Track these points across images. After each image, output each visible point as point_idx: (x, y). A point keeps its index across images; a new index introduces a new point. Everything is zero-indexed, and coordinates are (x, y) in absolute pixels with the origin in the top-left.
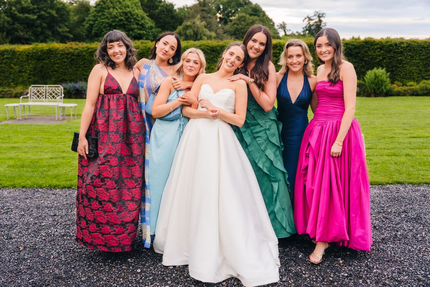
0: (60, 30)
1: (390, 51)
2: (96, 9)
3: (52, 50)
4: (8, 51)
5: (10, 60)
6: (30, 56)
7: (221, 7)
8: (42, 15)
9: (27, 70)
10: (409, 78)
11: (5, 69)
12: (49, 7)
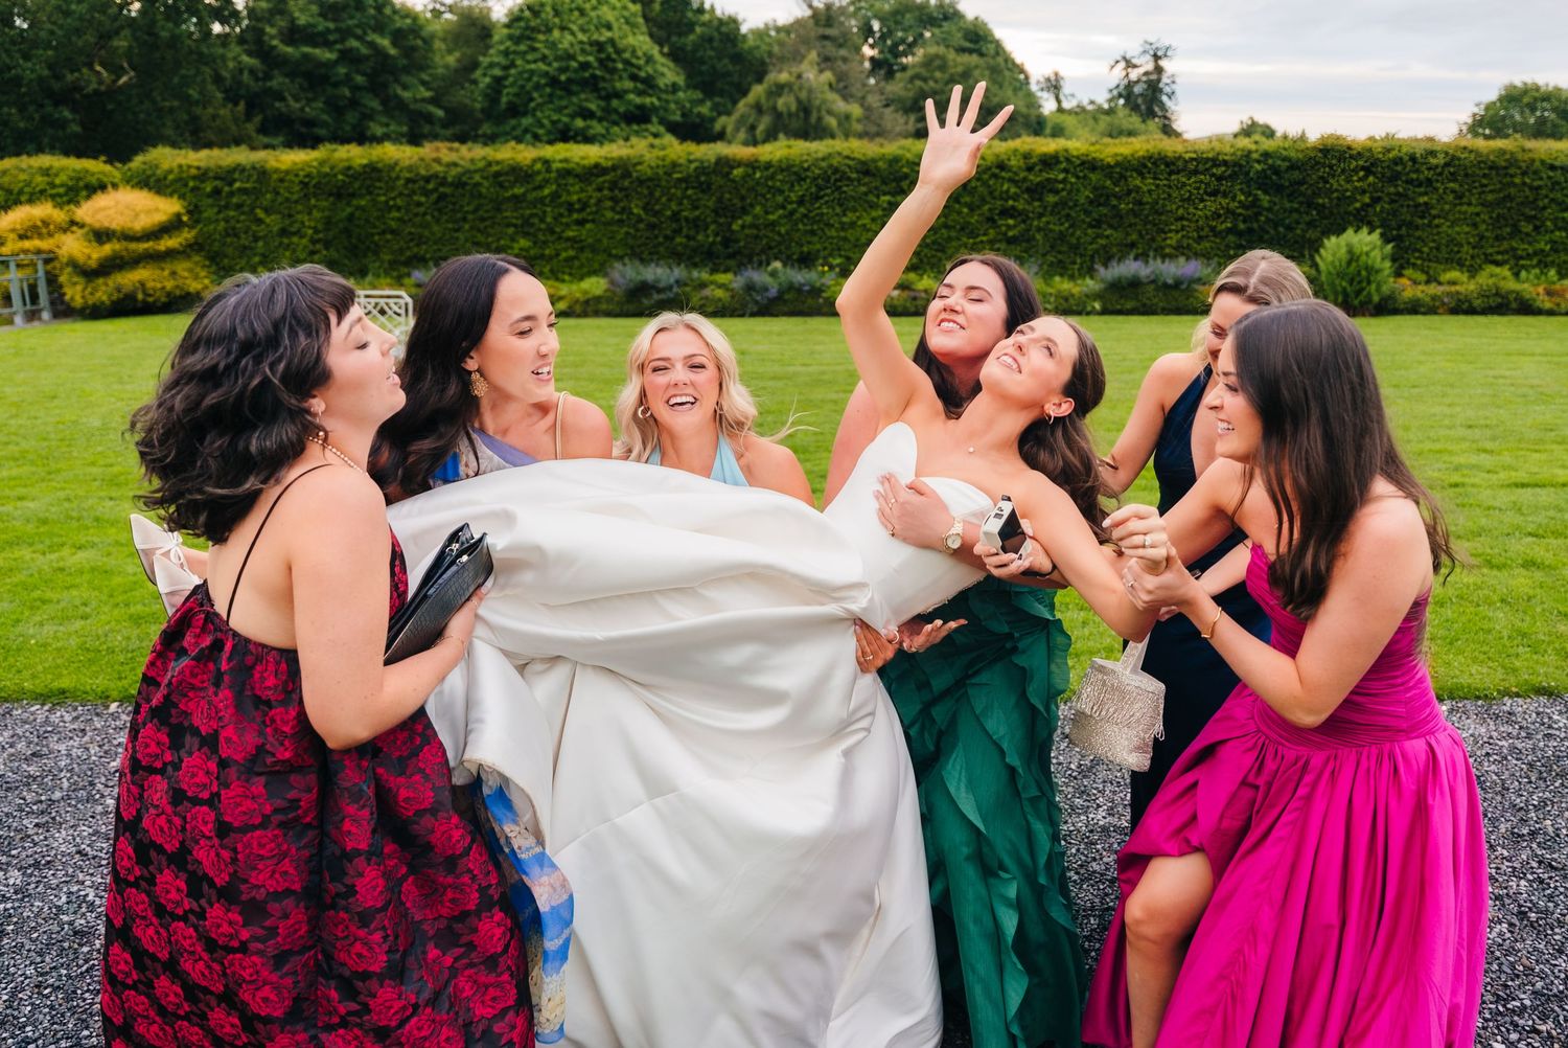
0: (406, 95)
1: (1394, 178)
2: (512, 31)
3: (380, 165)
4: (243, 170)
5: (253, 197)
6: (314, 186)
7: (876, 26)
8: (351, 50)
9: (304, 226)
10: (1447, 259)
11: (238, 226)
12: (371, 28)
